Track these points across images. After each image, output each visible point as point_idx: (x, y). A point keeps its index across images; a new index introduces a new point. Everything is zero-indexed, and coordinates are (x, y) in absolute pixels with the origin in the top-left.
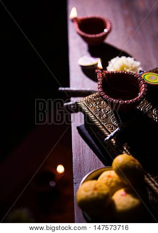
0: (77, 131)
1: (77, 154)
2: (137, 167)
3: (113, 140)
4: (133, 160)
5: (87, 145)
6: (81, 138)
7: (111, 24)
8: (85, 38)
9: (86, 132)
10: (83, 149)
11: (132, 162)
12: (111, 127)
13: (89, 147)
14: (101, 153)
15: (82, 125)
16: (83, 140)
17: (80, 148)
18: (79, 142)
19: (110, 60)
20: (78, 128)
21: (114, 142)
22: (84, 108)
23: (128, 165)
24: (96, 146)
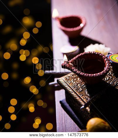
0: (60, 105)
1: (60, 123)
2: (107, 127)
3: (87, 108)
4: (103, 122)
5: (68, 116)
6: (63, 111)
7: (85, 19)
8: (65, 32)
9: (67, 105)
10: (65, 120)
11: (102, 124)
12: (86, 98)
13: (70, 118)
14: (80, 122)
15: (64, 100)
16: (65, 112)
17: (62, 119)
18: (62, 114)
19: (86, 47)
20: (61, 102)
21: (89, 110)
22: (64, 84)
23: (99, 126)
24: (75, 116)
